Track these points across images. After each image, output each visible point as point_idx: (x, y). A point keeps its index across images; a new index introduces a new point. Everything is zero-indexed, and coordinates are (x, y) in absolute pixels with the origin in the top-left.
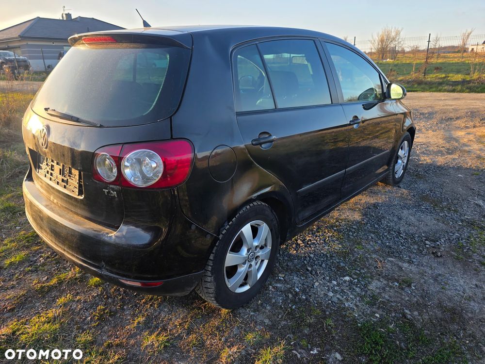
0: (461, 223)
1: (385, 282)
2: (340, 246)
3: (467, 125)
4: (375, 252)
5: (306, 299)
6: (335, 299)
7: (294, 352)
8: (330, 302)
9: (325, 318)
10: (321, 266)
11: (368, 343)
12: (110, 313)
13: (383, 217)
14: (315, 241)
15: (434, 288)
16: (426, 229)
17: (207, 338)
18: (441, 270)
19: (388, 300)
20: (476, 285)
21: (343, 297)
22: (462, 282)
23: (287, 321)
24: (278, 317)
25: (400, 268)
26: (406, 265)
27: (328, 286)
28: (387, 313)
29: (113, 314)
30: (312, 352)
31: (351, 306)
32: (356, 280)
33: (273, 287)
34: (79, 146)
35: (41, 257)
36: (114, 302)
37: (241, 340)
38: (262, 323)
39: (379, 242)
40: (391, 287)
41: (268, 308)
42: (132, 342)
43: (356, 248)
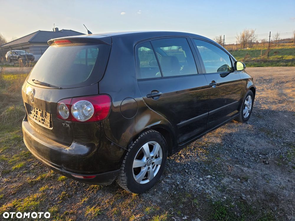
0: (283, 144)
1: (232, 179)
2: (207, 158)
3: (293, 86)
4: (228, 161)
5: (183, 188)
6: (200, 188)
7: (173, 218)
8: (197, 190)
9: (193, 199)
10: (194, 169)
11: (217, 213)
12: (69, 196)
13: (235, 141)
14: (192, 155)
15: (262, 182)
16: (260, 148)
17: (123, 210)
18: (267, 172)
19: (233, 189)
20: (289, 181)
21: (205, 187)
22: (279, 178)
23: (170, 201)
24: (165, 199)
25: (242, 171)
26: (246, 169)
27: (197, 181)
28: (231, 196)
29: (70, 196)
30: (183, 218)
31: (210, 192)
32: (214, 178)
33: (164, 182)
34: (49, 100)
35: (32, 165)
36: (71, 190)
37: (143, 211)
38: (156, 202)
39: (231, 155)
40: (235, 181)
41: (160, 193)
42: (80, 212)
43: (216, 159)
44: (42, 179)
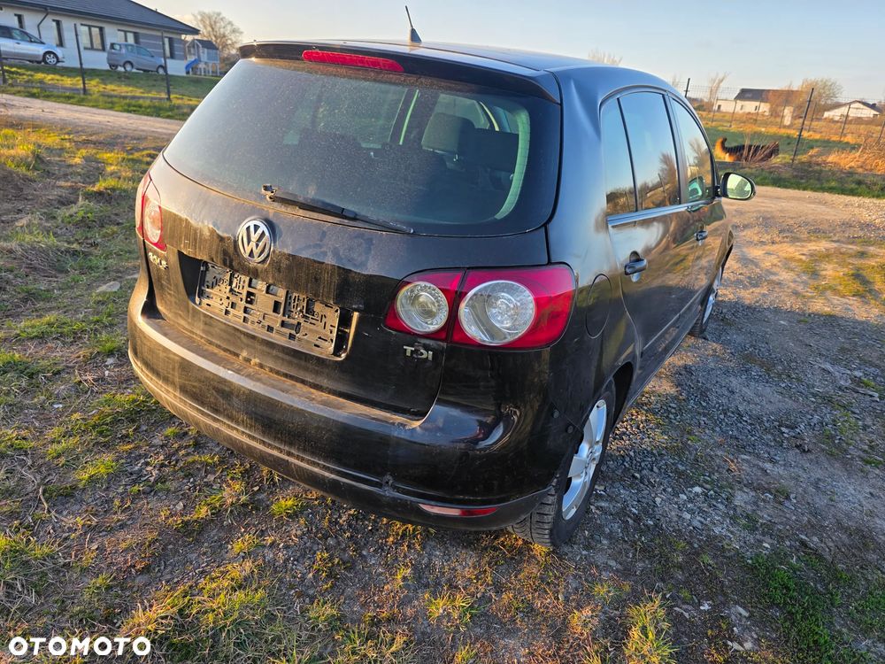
0: (813, 399)
1: (753, 494)
2: (666, 437)
3: (762, 240)
4: (720, 446)
5: (656, 525)
6: (696, 523)
7: (676, 609)
8: (691, 528)
9: (698, 554)
10: (652, 470)
11: (775, 588)
12: (344, 563)
13: (708, 390)
14: (625, 430)
15: (820, 501)
16: (771, 408)
17: (534, 598)
18: (818, 473)
19: (770, 521)
20: (871, 494)
21: (705, 519)
22: (851, 489)
23: (644, 562)
24: (628, 557)
25: (764, 471)
26: (769, 466)
27: (676, 503)
28: (778, 541)
30: (702, 608)
31: (724, 532)
32: (712, 492)
33: (597, 508)
34: (363, 264)
36: (339, 543)
37: (590, 597)
38: (607, 567)
39: (718, 429)
40: (764, 500)
41: (605, 542)
42: (409, 611)
43: (689, 440)
44: (217, 513)
